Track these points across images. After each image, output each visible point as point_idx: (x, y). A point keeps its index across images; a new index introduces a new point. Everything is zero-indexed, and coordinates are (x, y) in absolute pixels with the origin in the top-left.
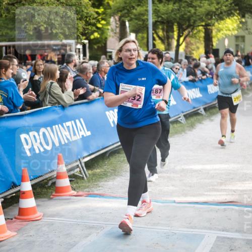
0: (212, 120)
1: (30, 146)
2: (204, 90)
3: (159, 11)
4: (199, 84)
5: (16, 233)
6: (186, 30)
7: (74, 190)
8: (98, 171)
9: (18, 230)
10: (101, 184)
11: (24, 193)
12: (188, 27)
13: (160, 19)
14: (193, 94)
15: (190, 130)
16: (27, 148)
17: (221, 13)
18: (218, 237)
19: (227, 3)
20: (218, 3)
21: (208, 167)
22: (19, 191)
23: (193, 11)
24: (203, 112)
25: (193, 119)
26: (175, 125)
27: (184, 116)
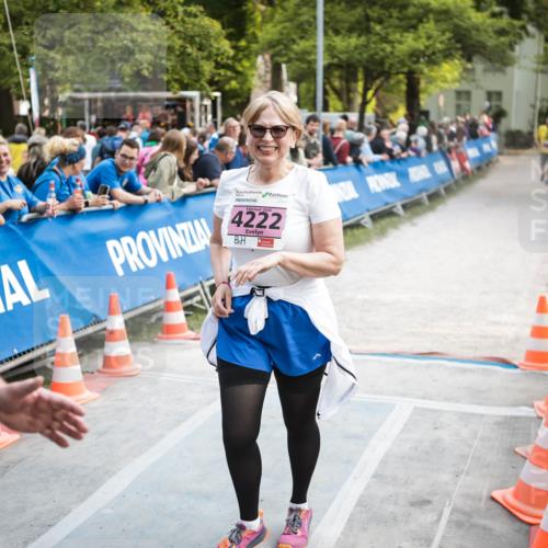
0: (414, 225)
1: (122, 260)
2: (403, 176)
3: (334, 48)
4: (396, 166)
5: (97, 395)
6: (375, 79)
7: (192, 330)
9: (103, 391)
11: (112, 332)
12: (382, 73)
13: (335, 61)
14: (386, 181)
15: (379, 240)
16: (117, 263)
17: (434, 53)
18: (415, 408)
19: (444, 38)
20: (429, 38)
22: (105, 329)
23: (388, 48)
24: (400, 211)
25: (384, 222)
26: (355, 231)
27: (371, 216)
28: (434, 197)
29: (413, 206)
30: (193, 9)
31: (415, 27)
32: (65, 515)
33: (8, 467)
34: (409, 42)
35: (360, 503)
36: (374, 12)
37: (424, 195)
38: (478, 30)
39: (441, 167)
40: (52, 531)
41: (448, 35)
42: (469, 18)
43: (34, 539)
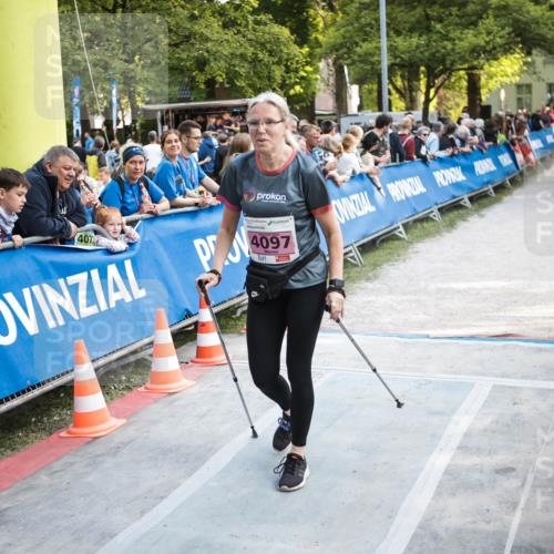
0: (482, 216)
1: (208, 257)
2: (468, 170)
3: (396, 48)
4: (462, 161)
6: (437, 77)
9: (198, 378)
11: (203, 324)
12: (442, 72)
13: (398, 60)
14: (452, 175)
15: (449, 231)
16: (204, 260)
17: (494, 48)
18: (494, 386)
19: (502, 33)
20: (489, 33)
21: (478, 285)
23: (449, 46)
24: (468, 204)
25: (452, 215)
26: (425, 225)
27: (439, 210)
28: (500, 189)
29: (480, 199)
30: (263, 17)
31: (475, 24)
32: (175, 488)
33: (119, 447)
34: (470, 38)
35: (447, 472)
36: (434, 11)
37: (490, 187)
38: (537, 23)
39: (505, 159)
40: (165, 501)
41: (508, 29)
42: (528, 12)
43: (149, 510)
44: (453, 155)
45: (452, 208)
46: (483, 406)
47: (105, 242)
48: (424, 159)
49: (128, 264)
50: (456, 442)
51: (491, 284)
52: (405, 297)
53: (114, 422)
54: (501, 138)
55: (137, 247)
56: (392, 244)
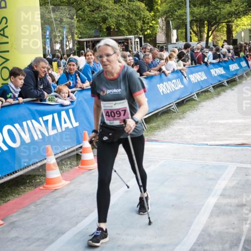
0: (233, 90)
2: (227, 69)
3: (194, 13)
4: (224, 64)
6: (212, 26)
8: (153, 125)
10: (156, 133)
12: (215, 24)
13: (195, 18)
14: (220, 71)
15: (217, 97)
17: (239, 13)
18: (237, 167)
19: (243, 5)
20: (237, 6)
21: (230, 121)
23: (218, 11)
24: (226, 84)
25: (219, 89)
26: (206, 94)
27: (213, 87)
28: (241, 77)
29: (232, 82)
31: (230, 1)
32: (92, 212)
33: (66, 194)
34: (228, 8)
35: (215, 206)
37: (237, 76)
39: (244, 64)
40: (87, 218)
41: (245, 4)
43: (80, 222)
44: (219, 62)
45: (219, 87)
46: (232, 176)
47: (60, 101)
48: (206, 64)
49: (71, 111)
50: (219, 192)
51: (237, 121)
52: (197, 127)
53: (64, 183)
54: (242, 54)
55: (75, 103)
56: (191, 103)
